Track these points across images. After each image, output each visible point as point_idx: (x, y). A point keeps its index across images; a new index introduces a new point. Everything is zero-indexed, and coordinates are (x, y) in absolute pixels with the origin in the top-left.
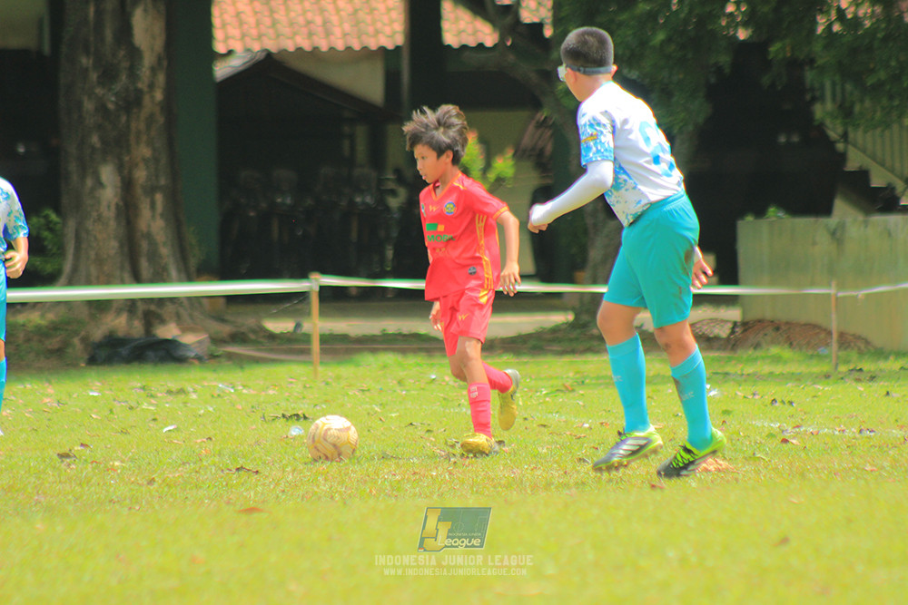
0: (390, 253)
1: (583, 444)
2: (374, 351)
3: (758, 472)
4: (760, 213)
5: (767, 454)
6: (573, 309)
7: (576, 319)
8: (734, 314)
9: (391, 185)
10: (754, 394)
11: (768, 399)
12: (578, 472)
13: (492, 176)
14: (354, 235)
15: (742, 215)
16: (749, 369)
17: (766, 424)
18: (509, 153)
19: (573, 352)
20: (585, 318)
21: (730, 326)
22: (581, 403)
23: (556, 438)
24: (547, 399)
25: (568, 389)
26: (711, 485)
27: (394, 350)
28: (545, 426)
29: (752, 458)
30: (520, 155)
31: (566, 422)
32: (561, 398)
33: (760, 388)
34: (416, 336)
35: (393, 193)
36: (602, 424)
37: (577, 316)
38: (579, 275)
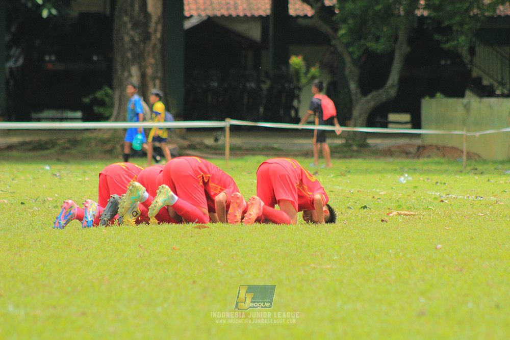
0: (261, 110)
1: (349, 200)
2: (254, 155)
3: (430, 215)
4: (432, 96)
5: (434, 207)
6: (345, 138)
7: (346, 142)
8: (418, 142)
9: (263, 79)
10: (428, 179)
11: (434, 182)
12: (347, 213)
13: (309, 75)
14: (246, 101)
15: (423, 96)
16: (425, 167)
17: (433, 193)
18: (317, 65)
19: (345, 157)
20: (350, 142)
21: (416, 147)
22: (349, 181)
23: (337, 197)
24: (333, 179)
25: (342, 175)
26: (408, 220)
27: (263, 155)
28: (332, 191)
29: (427, 209)
30: (322, 66)
31: (342, 190)
32: (340, 179)
33: (431, 177)
34: (273, 149)
35: (264, 82)
36: (358, 191)
37: (347, 141)
38: (348, 122)
